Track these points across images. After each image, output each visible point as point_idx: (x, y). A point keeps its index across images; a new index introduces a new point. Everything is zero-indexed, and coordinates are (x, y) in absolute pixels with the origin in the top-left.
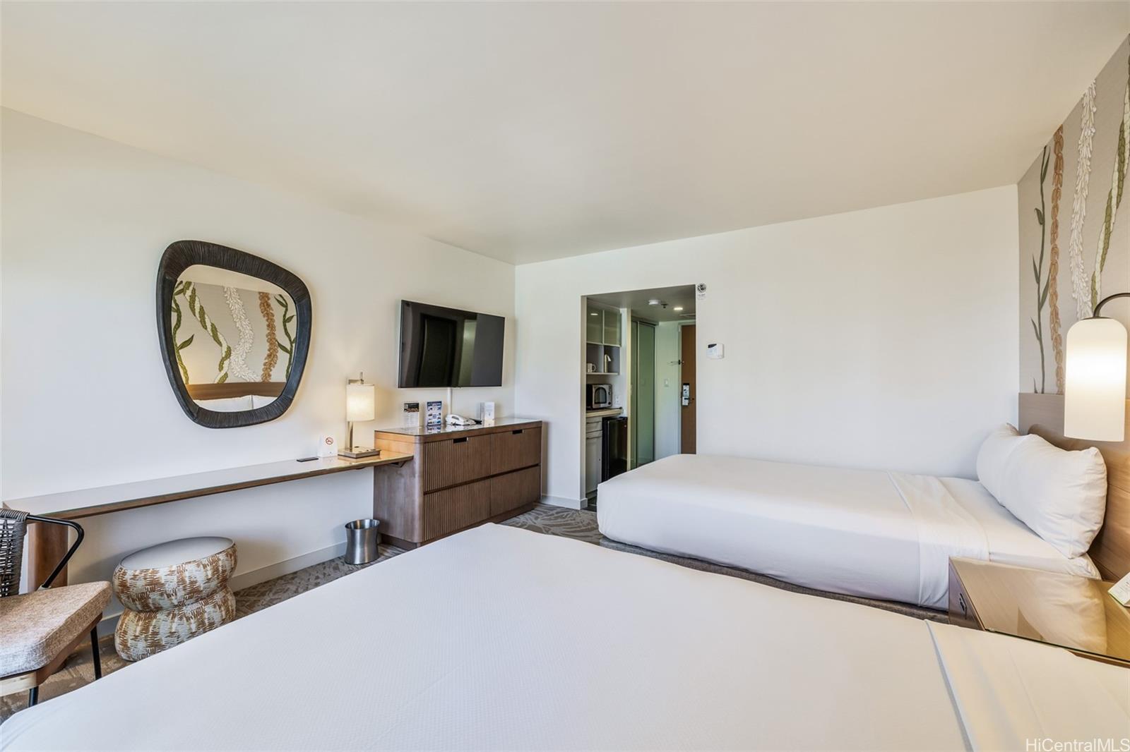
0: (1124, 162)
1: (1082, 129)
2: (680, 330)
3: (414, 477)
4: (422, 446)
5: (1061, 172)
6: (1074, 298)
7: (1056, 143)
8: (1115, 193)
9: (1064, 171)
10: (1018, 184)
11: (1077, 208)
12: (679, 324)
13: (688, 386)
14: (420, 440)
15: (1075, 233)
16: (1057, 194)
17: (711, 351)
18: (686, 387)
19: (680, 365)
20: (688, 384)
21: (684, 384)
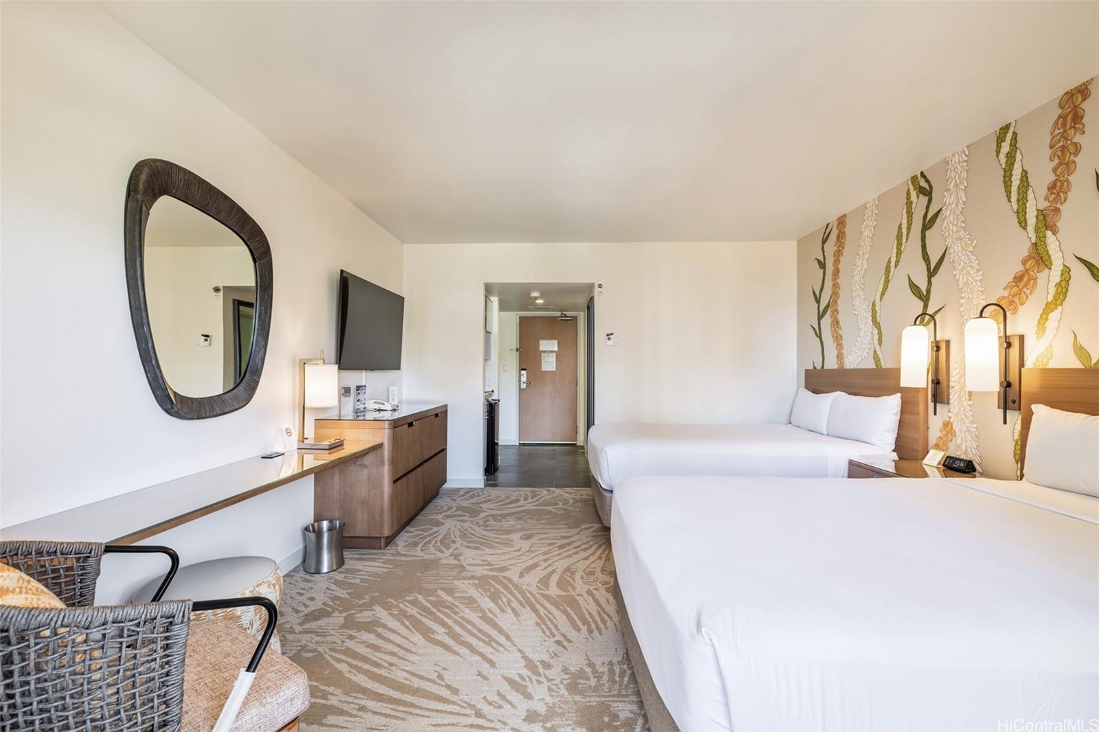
0: (901, 245)
1: (864, 220)
2: (518, 321)
3: (384, 464)
4: (392, 432)
5: (843, 241)
6: (855, 314)
7: (839, 224)
8: (893, 260)
9: (847, 240)
10: (799, 242)
11: (859, 263)
12: (517, 315)
14: (390, 425)
15: (857, 278)
16: (838, 253)
17: (609, 339)
18: (524, 372)
19: (518, 353)
20: (525, 370)
21: (522, 369)
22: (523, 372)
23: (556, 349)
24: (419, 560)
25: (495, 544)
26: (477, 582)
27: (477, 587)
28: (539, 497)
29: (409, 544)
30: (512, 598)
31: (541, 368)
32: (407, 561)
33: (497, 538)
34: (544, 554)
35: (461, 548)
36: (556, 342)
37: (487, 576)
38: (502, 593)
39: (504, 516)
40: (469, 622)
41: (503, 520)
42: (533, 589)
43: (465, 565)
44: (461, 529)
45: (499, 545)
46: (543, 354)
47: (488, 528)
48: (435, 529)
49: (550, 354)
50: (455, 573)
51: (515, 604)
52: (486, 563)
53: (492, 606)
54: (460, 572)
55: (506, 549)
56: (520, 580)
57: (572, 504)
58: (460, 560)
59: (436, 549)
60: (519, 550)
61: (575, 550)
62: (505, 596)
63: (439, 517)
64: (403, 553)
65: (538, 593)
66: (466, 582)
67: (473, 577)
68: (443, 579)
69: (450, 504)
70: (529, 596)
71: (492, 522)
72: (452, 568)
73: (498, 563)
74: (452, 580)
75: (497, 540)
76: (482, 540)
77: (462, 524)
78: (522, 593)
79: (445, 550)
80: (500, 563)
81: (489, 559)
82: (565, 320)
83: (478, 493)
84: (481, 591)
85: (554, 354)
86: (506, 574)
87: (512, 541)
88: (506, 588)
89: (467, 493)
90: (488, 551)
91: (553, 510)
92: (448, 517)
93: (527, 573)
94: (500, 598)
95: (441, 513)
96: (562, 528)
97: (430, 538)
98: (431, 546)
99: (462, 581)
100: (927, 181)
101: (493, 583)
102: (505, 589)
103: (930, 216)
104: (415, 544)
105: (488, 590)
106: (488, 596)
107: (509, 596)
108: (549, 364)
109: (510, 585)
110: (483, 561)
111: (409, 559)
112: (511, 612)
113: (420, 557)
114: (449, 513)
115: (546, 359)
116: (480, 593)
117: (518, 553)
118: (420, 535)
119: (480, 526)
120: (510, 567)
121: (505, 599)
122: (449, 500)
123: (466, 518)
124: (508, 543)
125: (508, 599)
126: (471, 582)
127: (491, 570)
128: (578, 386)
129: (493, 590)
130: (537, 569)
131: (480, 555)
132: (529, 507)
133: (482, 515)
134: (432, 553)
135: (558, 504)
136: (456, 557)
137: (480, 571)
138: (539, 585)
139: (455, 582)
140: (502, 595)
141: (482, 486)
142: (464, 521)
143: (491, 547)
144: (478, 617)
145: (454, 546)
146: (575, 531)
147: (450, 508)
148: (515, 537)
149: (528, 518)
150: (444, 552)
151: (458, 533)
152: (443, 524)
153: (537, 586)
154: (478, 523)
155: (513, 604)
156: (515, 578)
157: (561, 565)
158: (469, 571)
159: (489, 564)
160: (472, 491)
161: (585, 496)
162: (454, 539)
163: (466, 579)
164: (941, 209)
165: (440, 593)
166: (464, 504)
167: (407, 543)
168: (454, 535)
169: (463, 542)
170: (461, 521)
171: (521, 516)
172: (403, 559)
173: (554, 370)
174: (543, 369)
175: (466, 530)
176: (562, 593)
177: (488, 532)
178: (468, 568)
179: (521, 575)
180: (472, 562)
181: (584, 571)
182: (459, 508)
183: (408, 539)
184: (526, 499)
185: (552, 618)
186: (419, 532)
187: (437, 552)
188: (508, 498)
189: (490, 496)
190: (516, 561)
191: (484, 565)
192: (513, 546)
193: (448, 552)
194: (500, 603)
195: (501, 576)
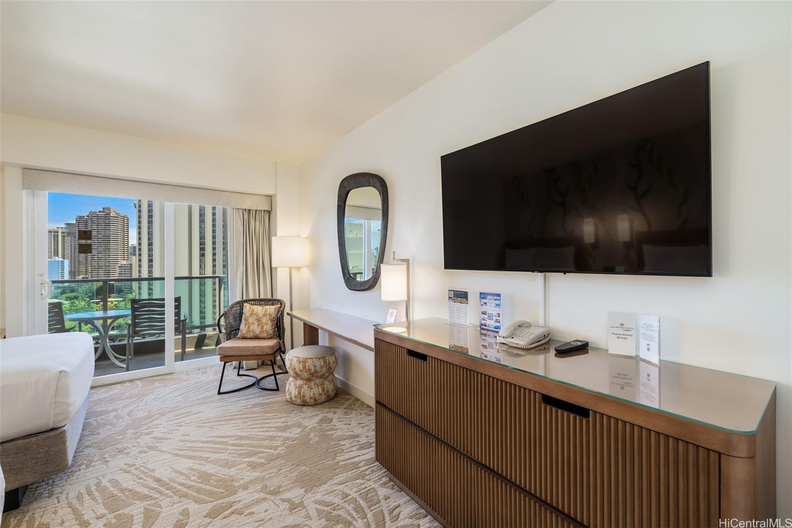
40: (214, 452)
42: (165, 502)
50: (271, 486)
51: (181, 478)
52: (245, 513)
53: (204, 469)
54: (266, 487)
56: (185, 508)
58: (283, 500)
59: (333, 504)
62: (195, 481)
65: (156, 499)
66: (247, 479)
67: (245, 488)
68: (273, 473)
70: (167, 492)
73: (229, 520)
74: (264, 475)
78: (176, 492)
79: (319, 506)
86: (206, 508)
88: (199, 491)
94: (199, 478)
107: (190, 484)
109: (194, 493)
110: (252, 513)
125: (190, 480)
126: (242, 482)
127: (231, 505)
129: (211, 481)
136: (292, 503)
137: (243, 496)
138: (158, 509)
139: (258, 475)
140: (200, 481)
144: (210, 458)
150: (317, 504)
153: (160, 506)
155: (183, 476)
156: (193, 507)
158: (257, 492)
159: (239, 512)
163: (251, 481)
165: (263, 461)
178: (262, 495)
179: (185, 513)
180: (265, 505)
185: (138, 480)
187: (325, 500)
191: (247, 507)
193: (310, 505)
195: (212, 502)
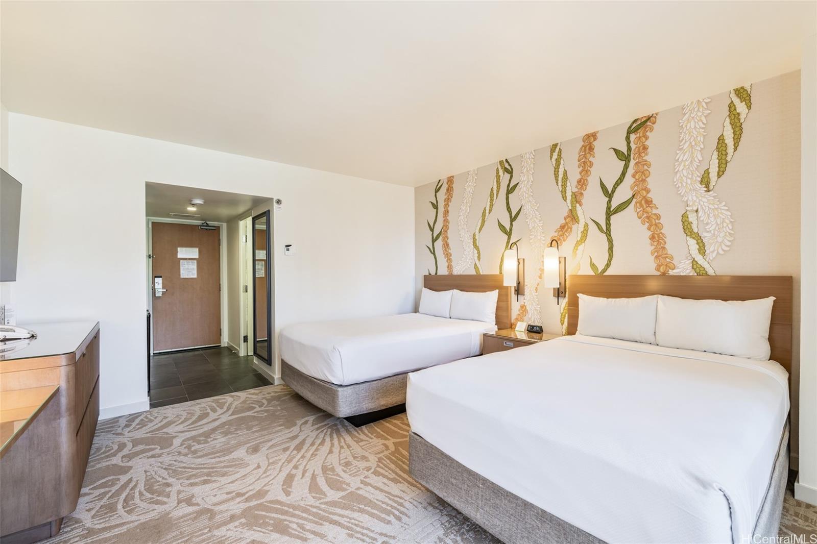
0: (493, 200)
1: (467, 182)
2: (150, 226)
5: (451, 192)
6: (461, 240)
7: (448, 181)
8: (488, 209)
9: (454, 191)
10: (415, 188)
11: (463, 208)
12: (149, 220)
13: (161, 279)
14: (70, 360)
15: (462, 217)
16: (448, 201)
17: (288, 250)
18: (159, 281)
19: (151, 260)
20: (161, 277)
21: (156, 277)
22: (157, 280)
23: (197, 256)
24: (136, 527)
25: (225, 469)
26: (243, 520)
27: (249, 526)
28: (227, 405)
29: (98, 511)
30: (300, 521)
31: (180, 275)
32: (116, 536)
33: (221, 462)
34: (289, 461)
35: (186, 489)
36: (197, 250)
37: (250, 508)
38: (285, 520)
39: (207, 435)
41: (209, 440)
42: (312, 501)
43: (209, 507)
44: (164, 467)
45: (231, 469)
46: (181, 261)
47: (199, 454)
48: (124, 479)
49: (191, 261)
50: (204, 521)
51: (309, 526)
52: (234, 494)
54: (210, 519)
55: (243, 472)
56: (289, 498)
57: (268, 404)
58: (198, 504)
59: (150, 503)
60: (259, 467)
61: (314, 448)
62: (290, 522)
63: (116, 460)
64: (98, 527)
65: (320, 504)
66: (231, 526)
67: (233, 518)
68: (197, 537)
69: (118, 440)
70: (315, 510)
71: (197, 447)
72: (195, 518)
73: (248, 489)
74: (210, 531)
75: (222, 465)
76: (205, 470)
77: (160, 460)
78: (305, 510)
79: (165, 499)
80: (251, 488)
81: (233, 489)
82: (207, 229)
83: (146, 417)
84: (259, 529)
85: (195, 262)
86: (269, 497)
87: (242, 460)
88: (285, 513)
89: (133, 420)
90: (224, 480)
91: (255, 414)
92: (130, 457)
93: (290, 487)
94: (288, 527)
95: (114, 455)
96: (280, 431)
97: (128, 490)
98: (137, 500)
99: (224, 529)
100: (510, 165)
101: (264, 513)
102: (283, 514)
103: (511, 186)
104: (111, 508)
105: (268, 524)
106: (271, 531)
107: (295, 520)
108: (189, 271)
109: (286, 508)
110: (227, 493)
111: (117, 531)
112: (313, 536)
113: (133, 522)
114: (125, 451)
115: (186, 266)
116: (258, 531)
117: (261, 471)
118: (105, 494)
119: (186, 455)
120: (265, 488)
121: (294, 526)
122: (110, 436)
123: (158, 451)
124: (240, 463)
125: (297, 523)
126: (237, 523)
127: (247, 500)
128: (221, 292)
129: (272, 522)
130: (296, 479)
131: (219, 488)
132: (224, 418)
133: (177, 442)
134: (146, 512)
135: (255, 408)
136: (189, 501)
137: (237, 507)
138: (313, 495)
139: (216, 533)
140: (285, 523)
141: (147, 408)
142: (160, 455)
143: (223, 475)
145: (173, 490)
146: (296, 429)
147: (122, 446)
148: (241, 453)
149: (236, 430)
150: (165, 503)
151: (165, 474)
152: (130, 468)
153: (313, 497)
154: (179, 453)
155: (308, 528)
156: (282, 497)
157: (315, 466)
158: (221, 512)
159: (239, 495)
160: (137, 417)
161: (273, 394)
162: (164, 481)
163: (225, 523)
164: (518, 184)
166: (140, 434)
167: (93, 512)
168: (160, 476)
169: (181, 481)
170: (153, 456)
171: (226, 429)
172: (107, 535)
173: (195, 276)
174: (182, 277)
175: (170, 465)
176: (342, 494)
177: (203, 459)
178: (216, 508)
179: (287, 492)
180: (215, 500)
181: (340, 465)
182: (136, 443)
183: (91, 506)
184: (214, 410)
185: (357, 522)
186: (102, 490)
187: (156, 507)
188: (193, 415)
189: (165, 418)
190: (267, 480)
191: (233, 499)
192: (248, 465)
193: (172, 501)
194: (293, 532)
195: (266, 502)
